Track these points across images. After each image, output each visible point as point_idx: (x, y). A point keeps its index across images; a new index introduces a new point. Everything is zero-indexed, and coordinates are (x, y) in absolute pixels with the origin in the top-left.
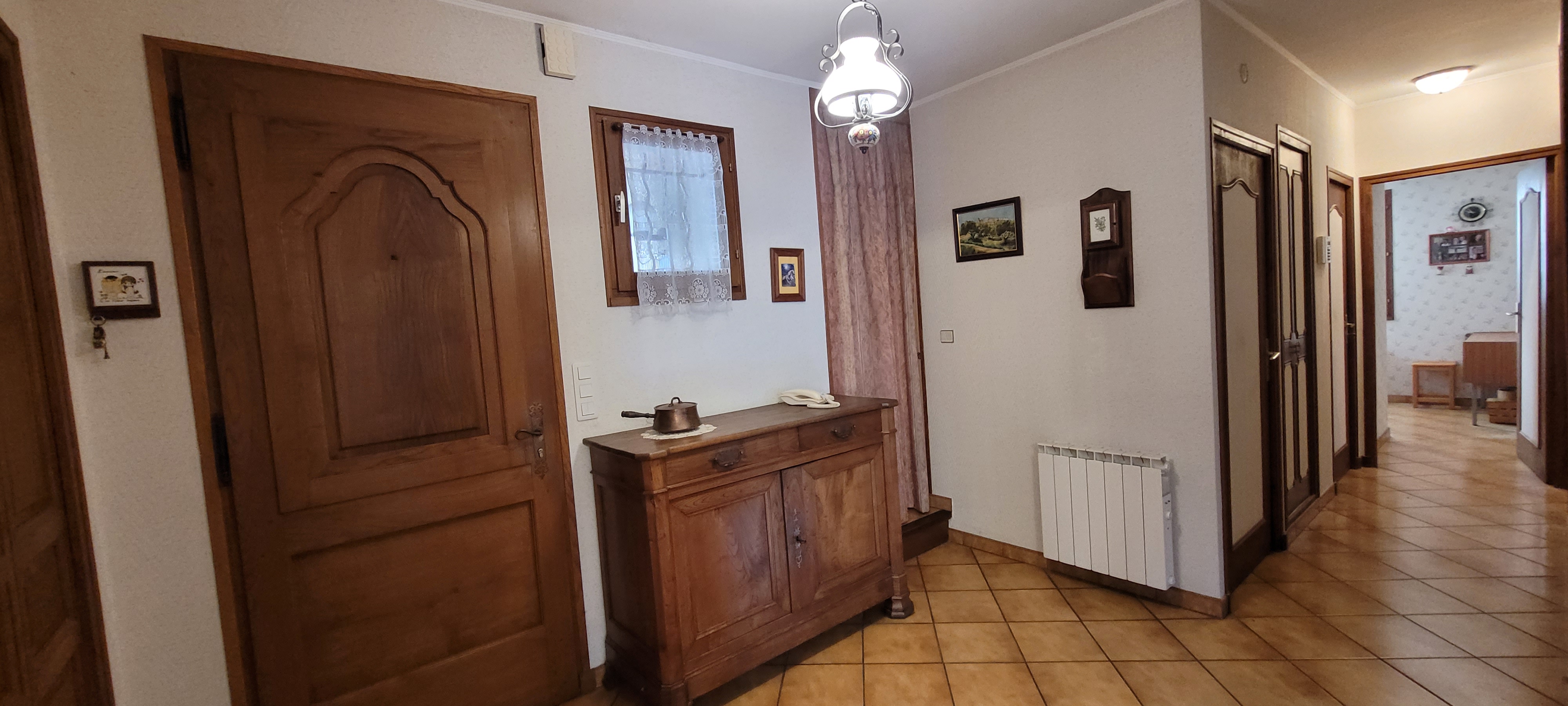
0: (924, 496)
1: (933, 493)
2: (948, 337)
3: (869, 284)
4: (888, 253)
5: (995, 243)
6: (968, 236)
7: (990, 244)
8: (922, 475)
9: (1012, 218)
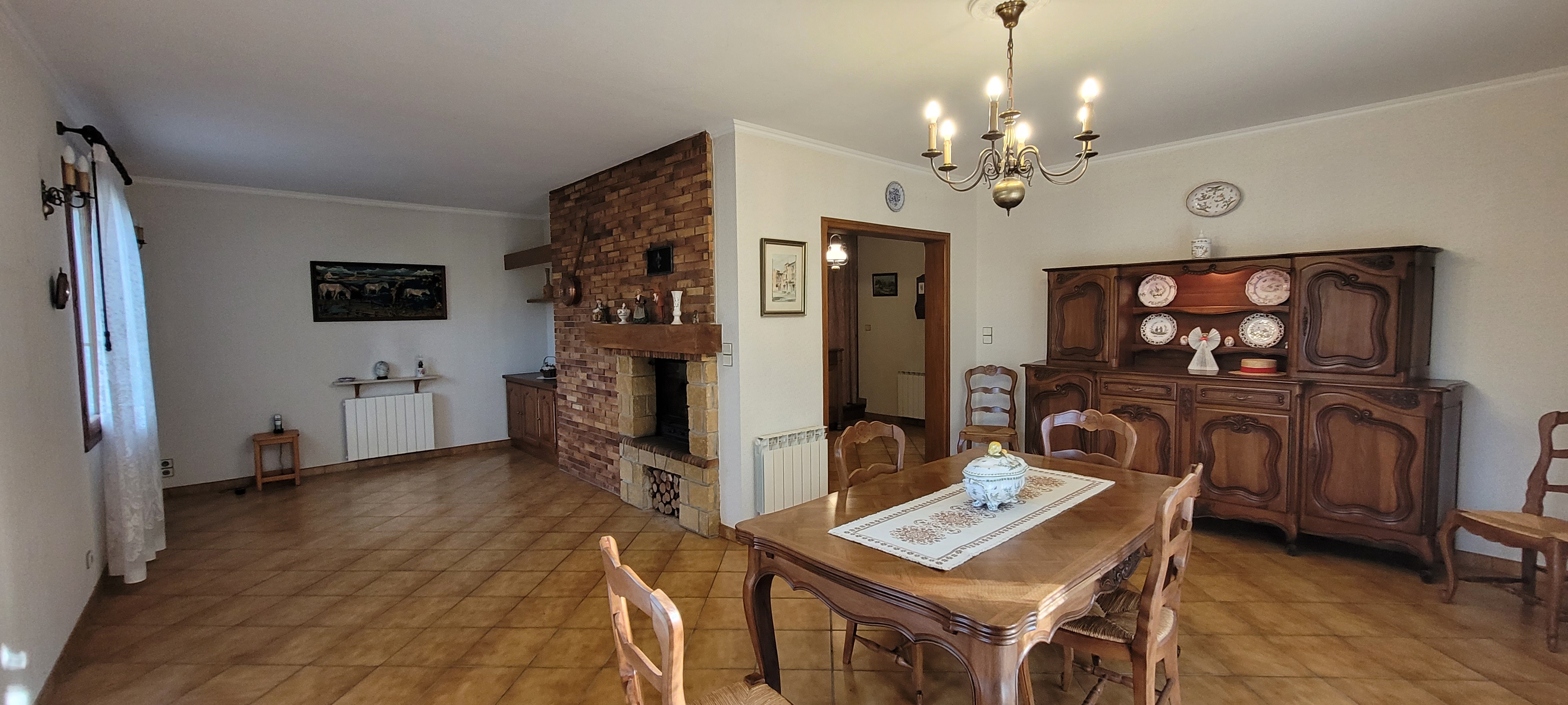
0: (854, 397)
1: (860, 397)
2: (869, 328)
3: (835, 304)
4: (845, 290)
5: (888, 290)
6: (878, 286)
7: (886, 290)
8: (855, 387)
9: (894, 280)
